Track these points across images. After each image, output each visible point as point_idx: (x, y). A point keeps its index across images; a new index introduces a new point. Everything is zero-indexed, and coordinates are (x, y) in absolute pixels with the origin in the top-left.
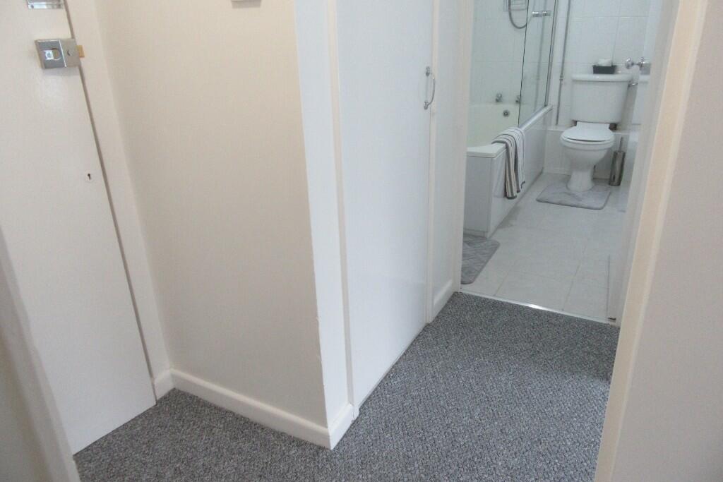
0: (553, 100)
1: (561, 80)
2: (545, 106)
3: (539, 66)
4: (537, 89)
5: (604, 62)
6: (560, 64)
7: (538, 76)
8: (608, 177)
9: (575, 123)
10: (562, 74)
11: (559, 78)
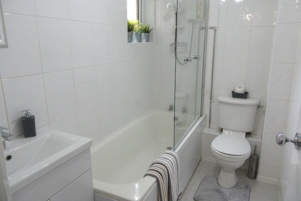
0: (206, 111)
1: (211, 99)
2: (201, 116)
3: (196, 89)
4: (196, 103)
5: (239, 90)
6: (210, 89)
7: (196, 95)
8: (248, 169)
9: (221, 130)
10: (211, 95)
11: (209, 98)
